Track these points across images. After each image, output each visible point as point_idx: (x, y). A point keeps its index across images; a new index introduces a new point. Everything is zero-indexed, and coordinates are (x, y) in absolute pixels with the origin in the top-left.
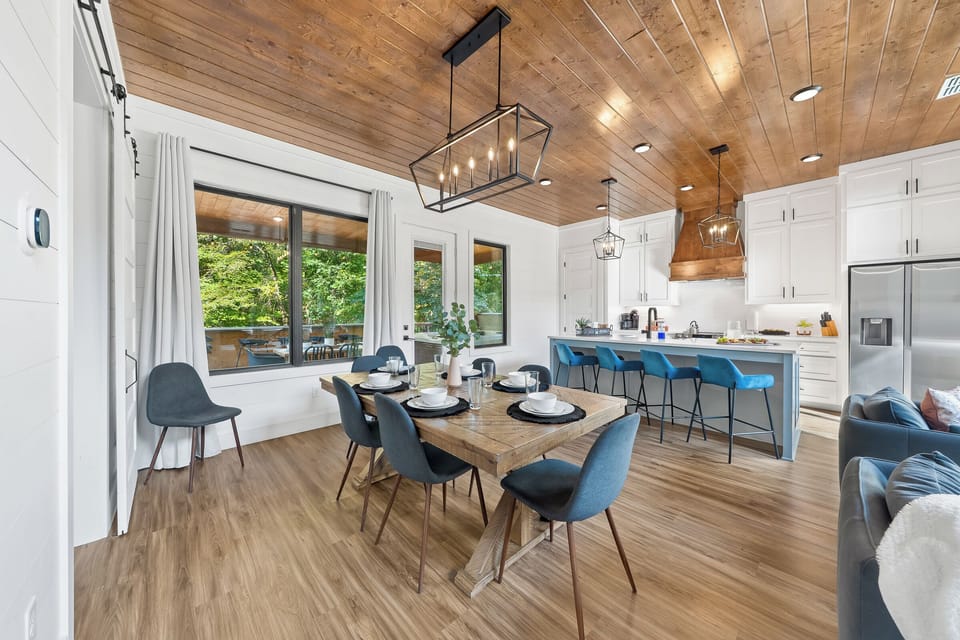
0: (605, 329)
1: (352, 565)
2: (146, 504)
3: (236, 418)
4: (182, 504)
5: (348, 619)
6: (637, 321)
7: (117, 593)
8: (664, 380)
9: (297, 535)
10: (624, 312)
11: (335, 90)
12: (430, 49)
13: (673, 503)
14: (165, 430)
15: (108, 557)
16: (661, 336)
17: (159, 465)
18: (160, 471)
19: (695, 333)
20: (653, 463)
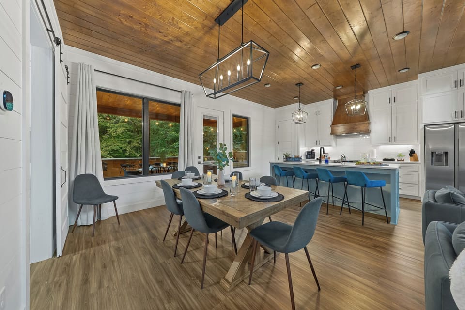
0: (298, 159)
1: (169, 274)
2: (72, 242)
3: (116, 201)
4: (89, 242)
5: (165, 301)
6: (315, 155)
7: (54, 286)
8: (328, 183)
9: (143, 258)
10: (308, 150)
11: (163, 40)
12: (208, 17)
13: (333, 245)
14: (82, 206)
15: (51, 268)
16: (327, 161)
17: (79, 223)
18: (80, 226)
19: (344, 160)
20: (323, 225)
